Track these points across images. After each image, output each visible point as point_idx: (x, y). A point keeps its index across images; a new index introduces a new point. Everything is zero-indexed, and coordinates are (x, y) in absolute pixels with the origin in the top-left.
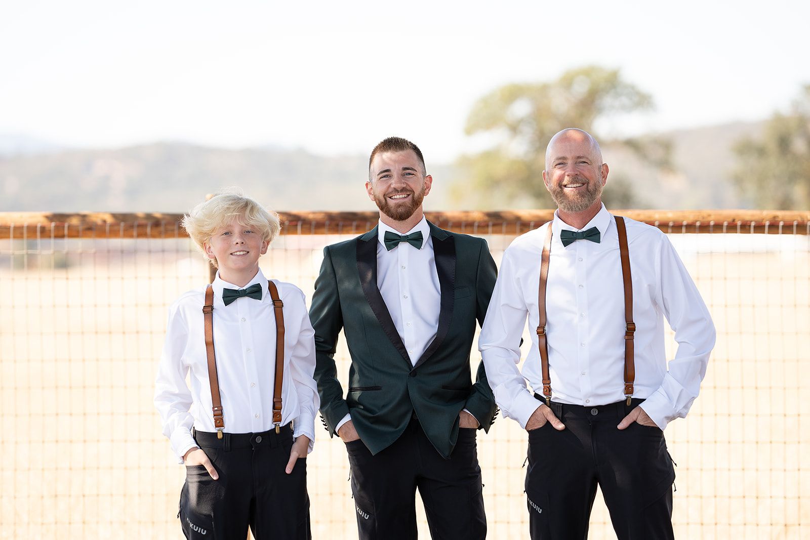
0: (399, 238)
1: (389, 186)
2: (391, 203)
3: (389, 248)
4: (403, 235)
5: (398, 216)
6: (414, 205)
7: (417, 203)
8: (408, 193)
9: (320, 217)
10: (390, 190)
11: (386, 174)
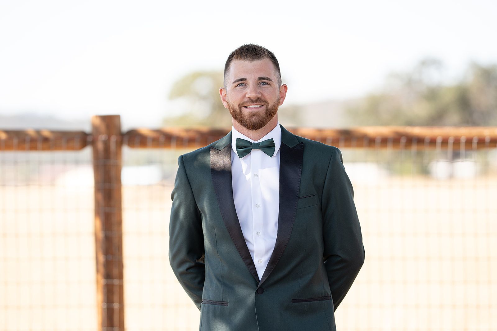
0: (251, 146)
1: (244, 96)
2: (246, 112)
3: (241, 155)
4: (255, 142)
5: (251, 126)
6: (268, 116)
7: (271, 113)
8: (263, 104)
9: (191, 134)
10: (246, 100)
11: (242, 82)
